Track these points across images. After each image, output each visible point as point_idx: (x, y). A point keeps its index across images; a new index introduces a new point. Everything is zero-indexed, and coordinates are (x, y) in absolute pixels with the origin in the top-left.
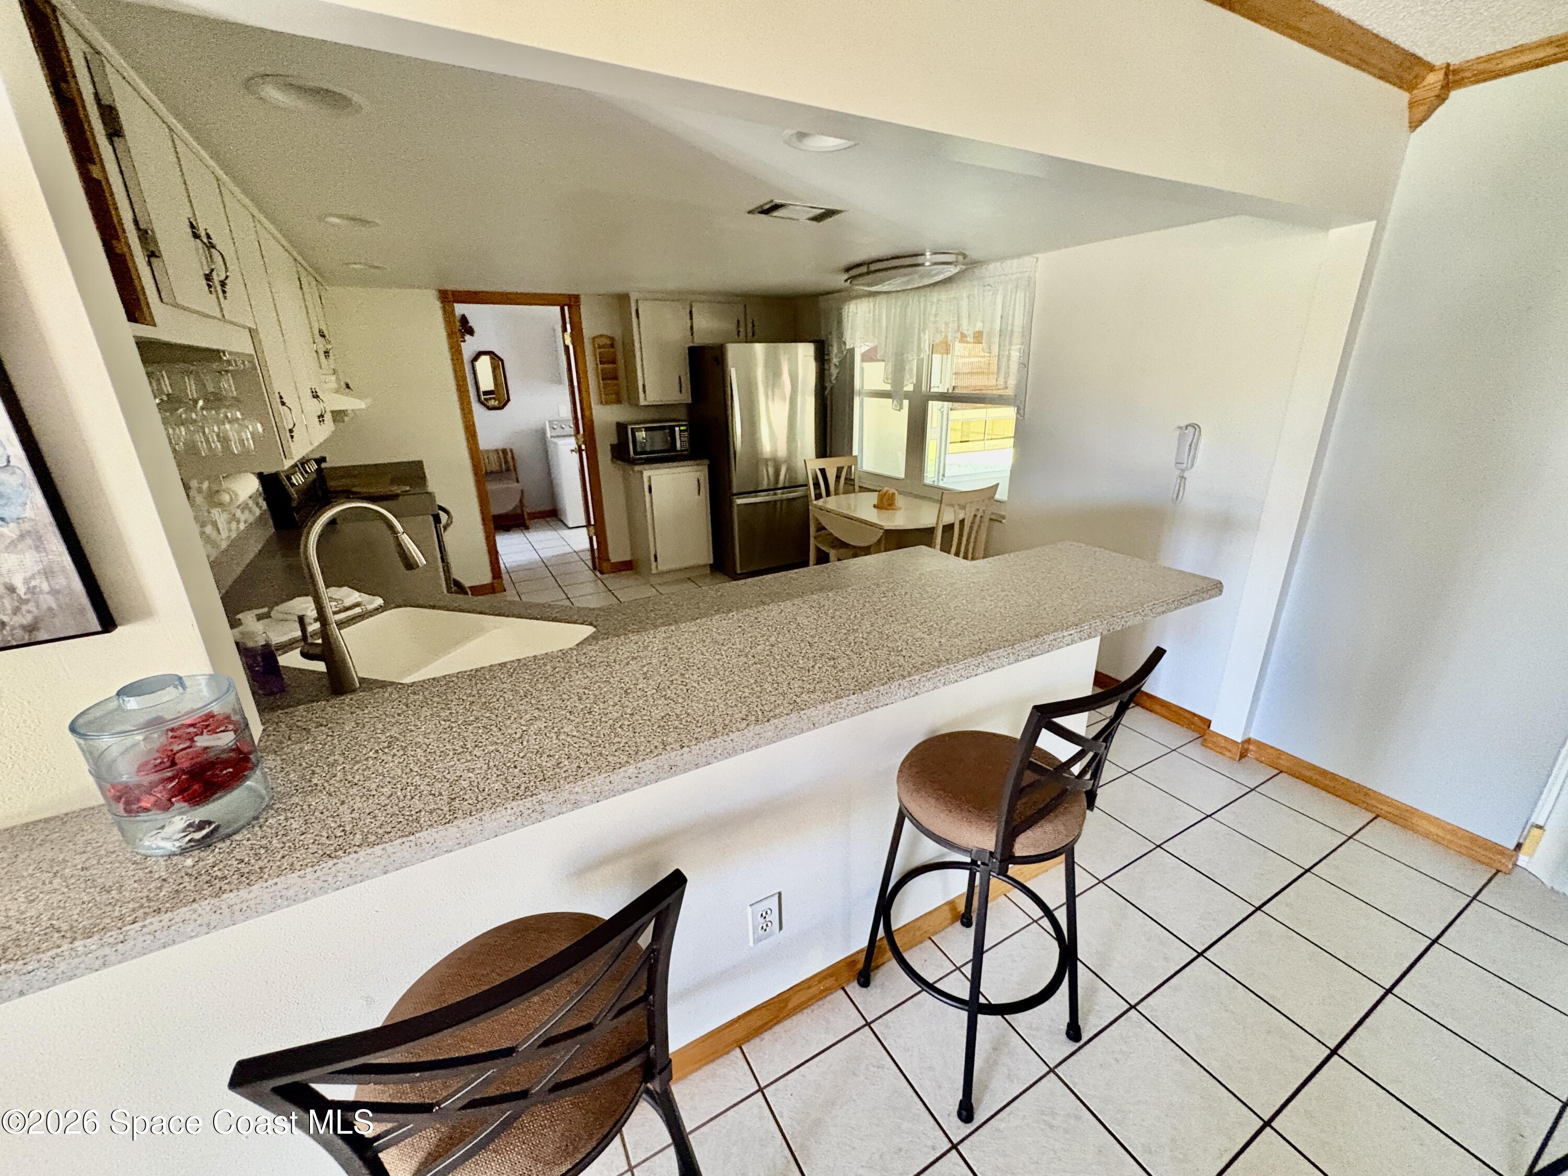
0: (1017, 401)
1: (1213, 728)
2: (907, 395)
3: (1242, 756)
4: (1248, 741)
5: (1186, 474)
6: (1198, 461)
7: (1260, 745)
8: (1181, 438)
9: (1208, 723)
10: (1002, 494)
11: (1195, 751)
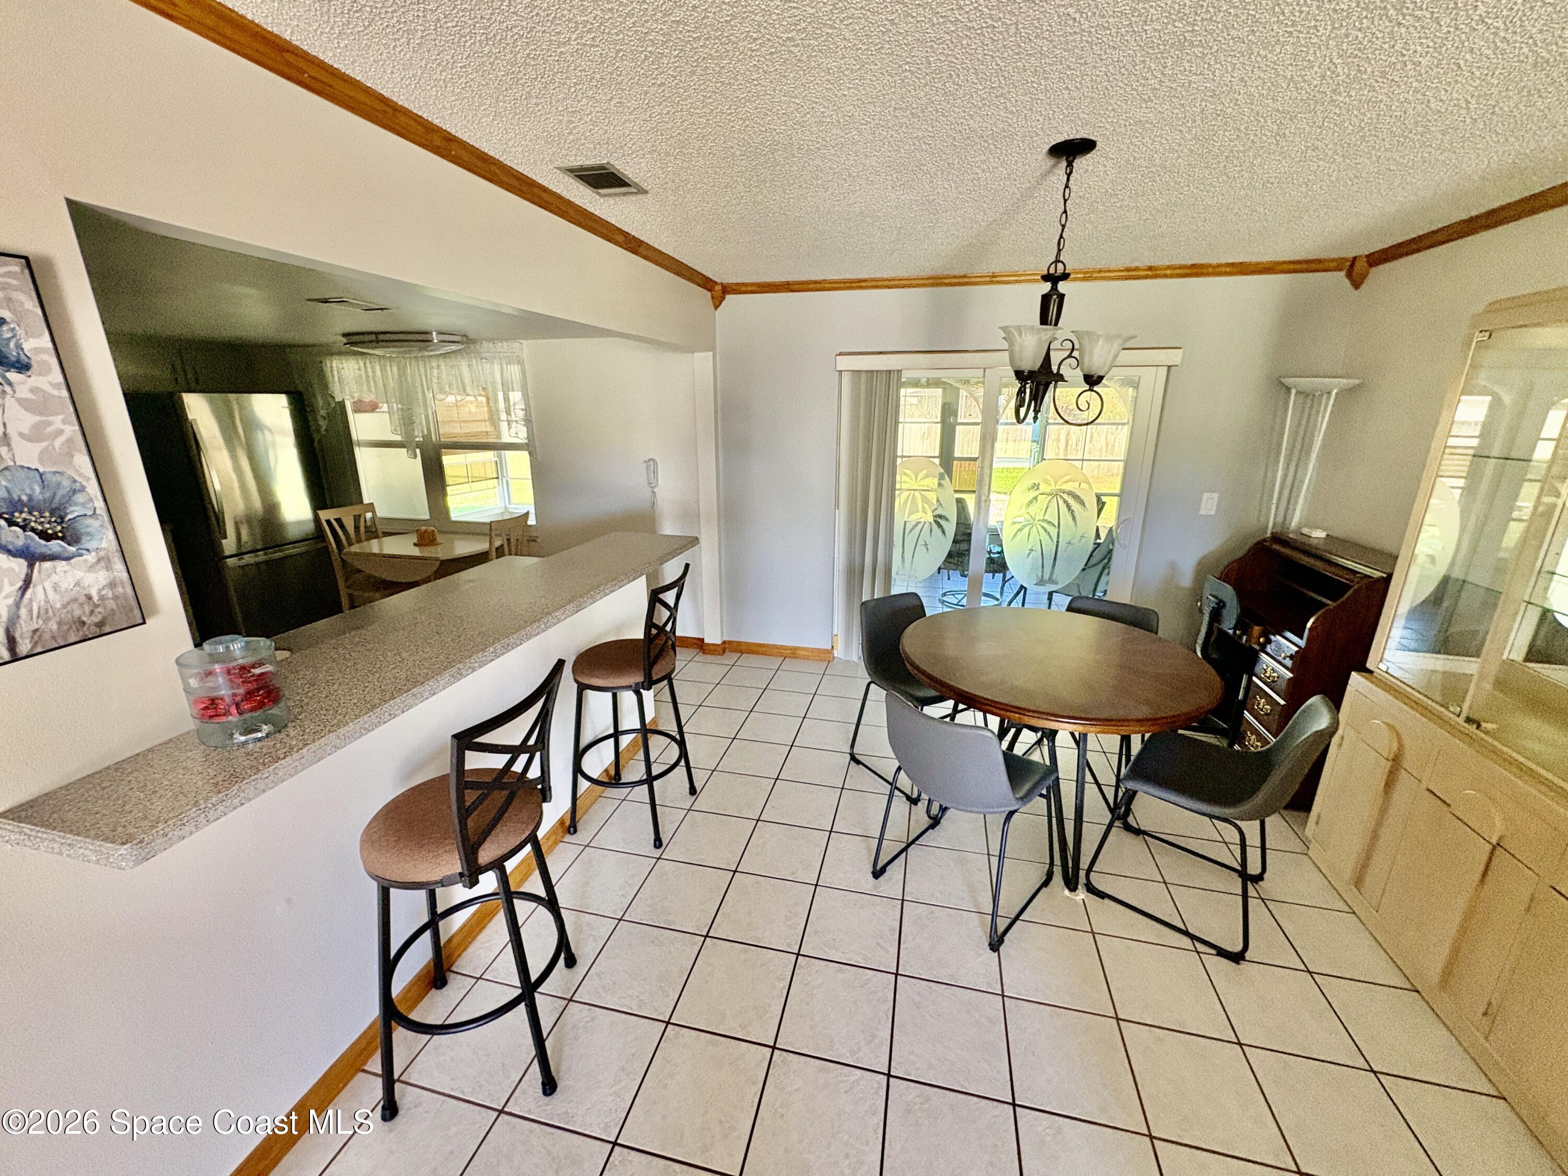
0: (527, 446)
1: (706, 641)
2: (418, 445)
3: (724, 652)
4: (724, 642)
5: (656, 490)
6: (660, 480)
7: (730, 642)
8: (647, 467)
9: (703, 640)
10: (532, 521)
11: (701, 657)
